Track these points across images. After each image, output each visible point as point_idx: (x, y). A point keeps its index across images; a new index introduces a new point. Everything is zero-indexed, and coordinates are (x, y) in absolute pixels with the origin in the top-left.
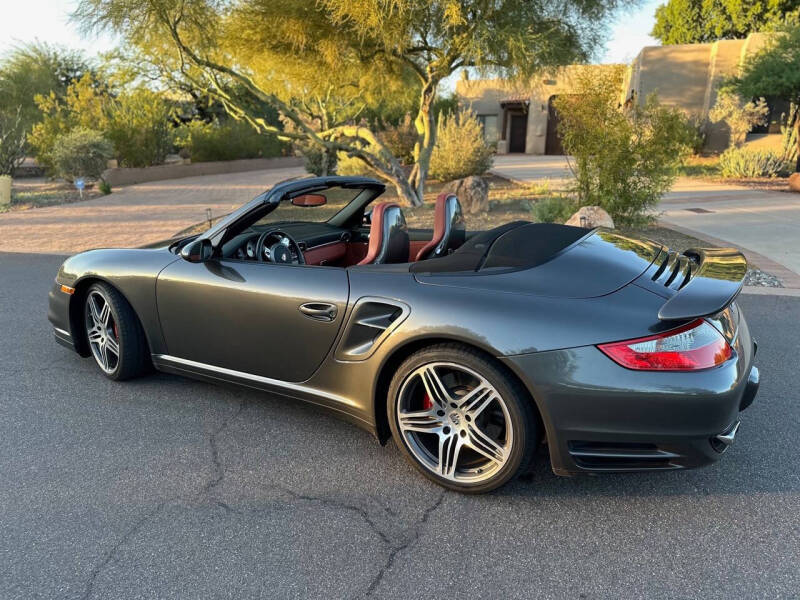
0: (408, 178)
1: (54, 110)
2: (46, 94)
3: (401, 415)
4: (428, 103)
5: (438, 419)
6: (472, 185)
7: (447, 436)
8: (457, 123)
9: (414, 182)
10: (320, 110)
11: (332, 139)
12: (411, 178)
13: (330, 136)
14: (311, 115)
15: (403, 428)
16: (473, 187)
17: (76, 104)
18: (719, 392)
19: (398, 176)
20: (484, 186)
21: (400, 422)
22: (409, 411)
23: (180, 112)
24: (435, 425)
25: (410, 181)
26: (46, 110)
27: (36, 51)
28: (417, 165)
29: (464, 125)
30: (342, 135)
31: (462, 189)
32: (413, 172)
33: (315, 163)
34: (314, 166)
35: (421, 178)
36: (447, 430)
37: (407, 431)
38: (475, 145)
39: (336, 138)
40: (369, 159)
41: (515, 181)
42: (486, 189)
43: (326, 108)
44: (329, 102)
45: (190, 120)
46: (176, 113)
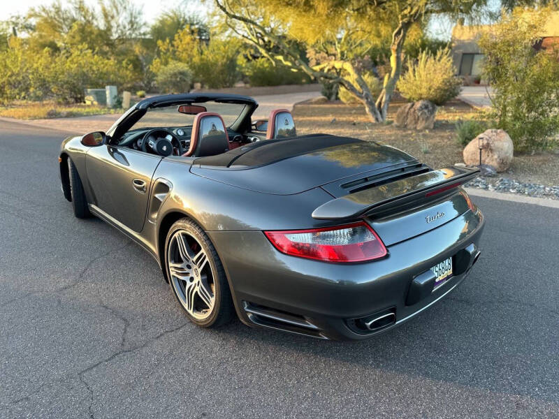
0: (375, 102)
1: (168, 50)
2: (164, 40)
3: (171, 264)
4: (396, 43)
5: (187, 270)
6: (421, 107)
7: (191, 284)
8: (435, 59)
9: (380, 103)
10: (336, 50)
11: (326, 70)
12: (378, 100)
13: (325, 67)
14: (327, 53)
15: (172, 273)
16: (421, 109)
17: (180, 47)
18: (359, 283)
19: (367, 99)
20: (431, 108)
21: (170, 270)
22: (175, 262)
23: (252, 52)
24: (187, 274)
25: (377, 104)
26: (163, 50)
27: (173, 12)
28: (384, 90)
29: (439, 60)
30: (334, 67)
31: (412, 110)
32: (381, 96)
33: (328, 88)
34: (327, 92)
35: (385, 102)
36: (192, 279)
37: (174, 276)
38: (445, 77)
39: (329, 70)
40: (346, 85)
41: (475, 107)
42: (432, 112)
43: (341, 48)
44: (343, 44)
45: (258, 58)
46: (250, 52)
